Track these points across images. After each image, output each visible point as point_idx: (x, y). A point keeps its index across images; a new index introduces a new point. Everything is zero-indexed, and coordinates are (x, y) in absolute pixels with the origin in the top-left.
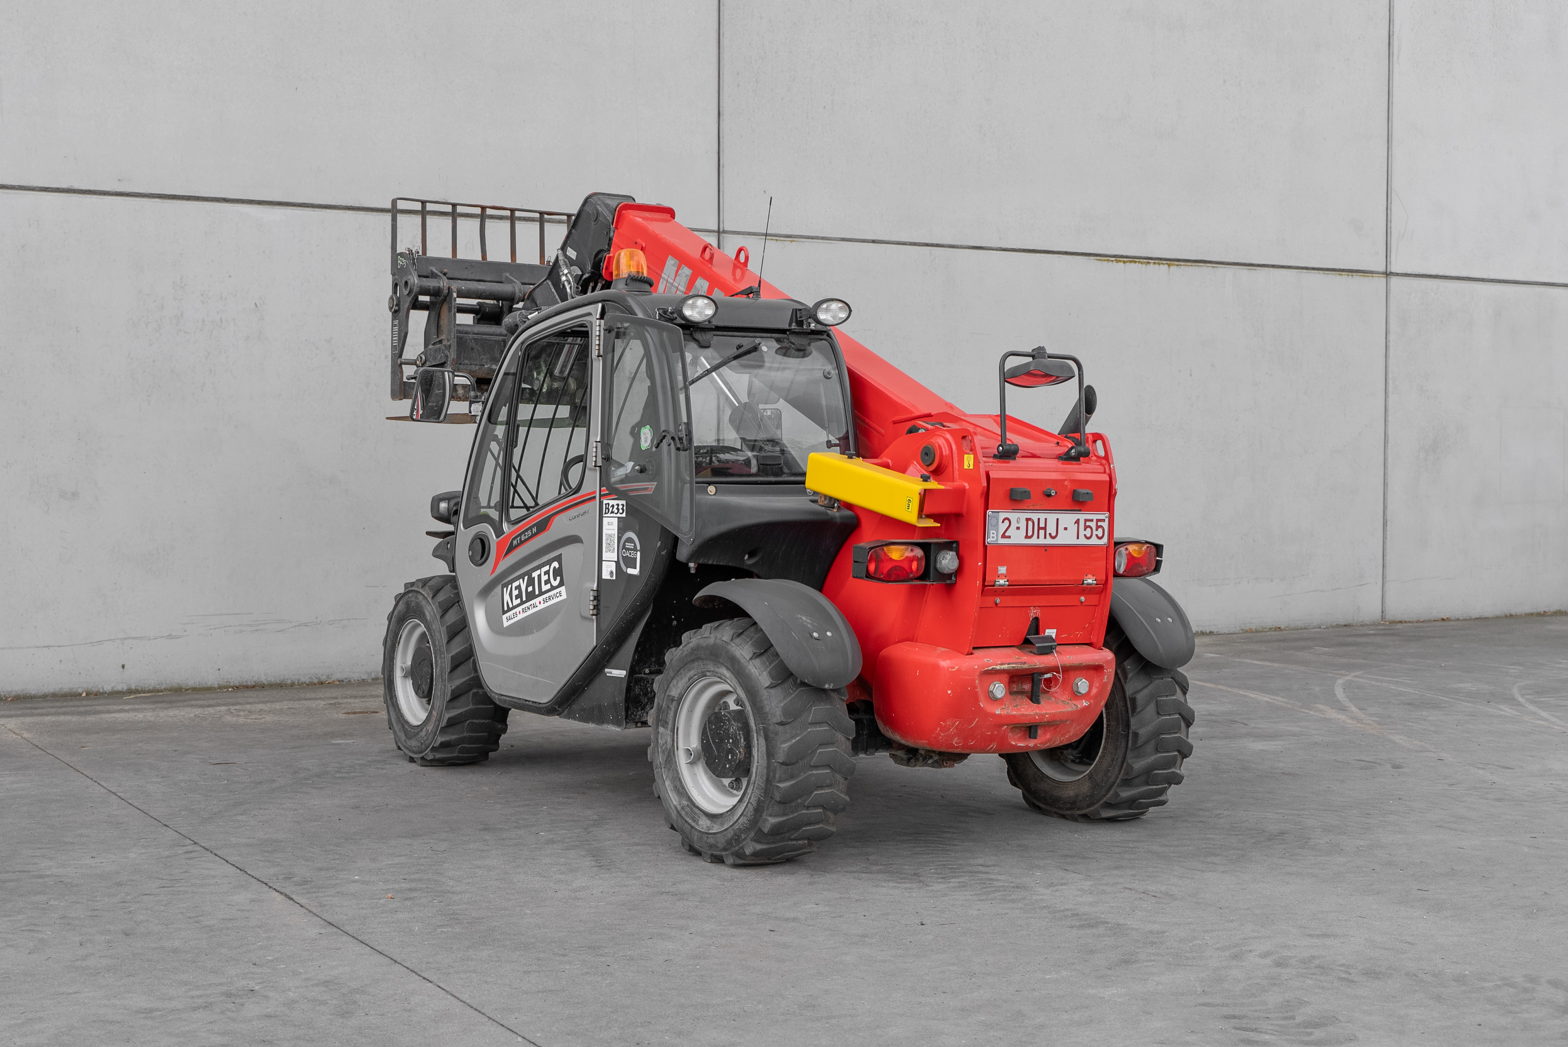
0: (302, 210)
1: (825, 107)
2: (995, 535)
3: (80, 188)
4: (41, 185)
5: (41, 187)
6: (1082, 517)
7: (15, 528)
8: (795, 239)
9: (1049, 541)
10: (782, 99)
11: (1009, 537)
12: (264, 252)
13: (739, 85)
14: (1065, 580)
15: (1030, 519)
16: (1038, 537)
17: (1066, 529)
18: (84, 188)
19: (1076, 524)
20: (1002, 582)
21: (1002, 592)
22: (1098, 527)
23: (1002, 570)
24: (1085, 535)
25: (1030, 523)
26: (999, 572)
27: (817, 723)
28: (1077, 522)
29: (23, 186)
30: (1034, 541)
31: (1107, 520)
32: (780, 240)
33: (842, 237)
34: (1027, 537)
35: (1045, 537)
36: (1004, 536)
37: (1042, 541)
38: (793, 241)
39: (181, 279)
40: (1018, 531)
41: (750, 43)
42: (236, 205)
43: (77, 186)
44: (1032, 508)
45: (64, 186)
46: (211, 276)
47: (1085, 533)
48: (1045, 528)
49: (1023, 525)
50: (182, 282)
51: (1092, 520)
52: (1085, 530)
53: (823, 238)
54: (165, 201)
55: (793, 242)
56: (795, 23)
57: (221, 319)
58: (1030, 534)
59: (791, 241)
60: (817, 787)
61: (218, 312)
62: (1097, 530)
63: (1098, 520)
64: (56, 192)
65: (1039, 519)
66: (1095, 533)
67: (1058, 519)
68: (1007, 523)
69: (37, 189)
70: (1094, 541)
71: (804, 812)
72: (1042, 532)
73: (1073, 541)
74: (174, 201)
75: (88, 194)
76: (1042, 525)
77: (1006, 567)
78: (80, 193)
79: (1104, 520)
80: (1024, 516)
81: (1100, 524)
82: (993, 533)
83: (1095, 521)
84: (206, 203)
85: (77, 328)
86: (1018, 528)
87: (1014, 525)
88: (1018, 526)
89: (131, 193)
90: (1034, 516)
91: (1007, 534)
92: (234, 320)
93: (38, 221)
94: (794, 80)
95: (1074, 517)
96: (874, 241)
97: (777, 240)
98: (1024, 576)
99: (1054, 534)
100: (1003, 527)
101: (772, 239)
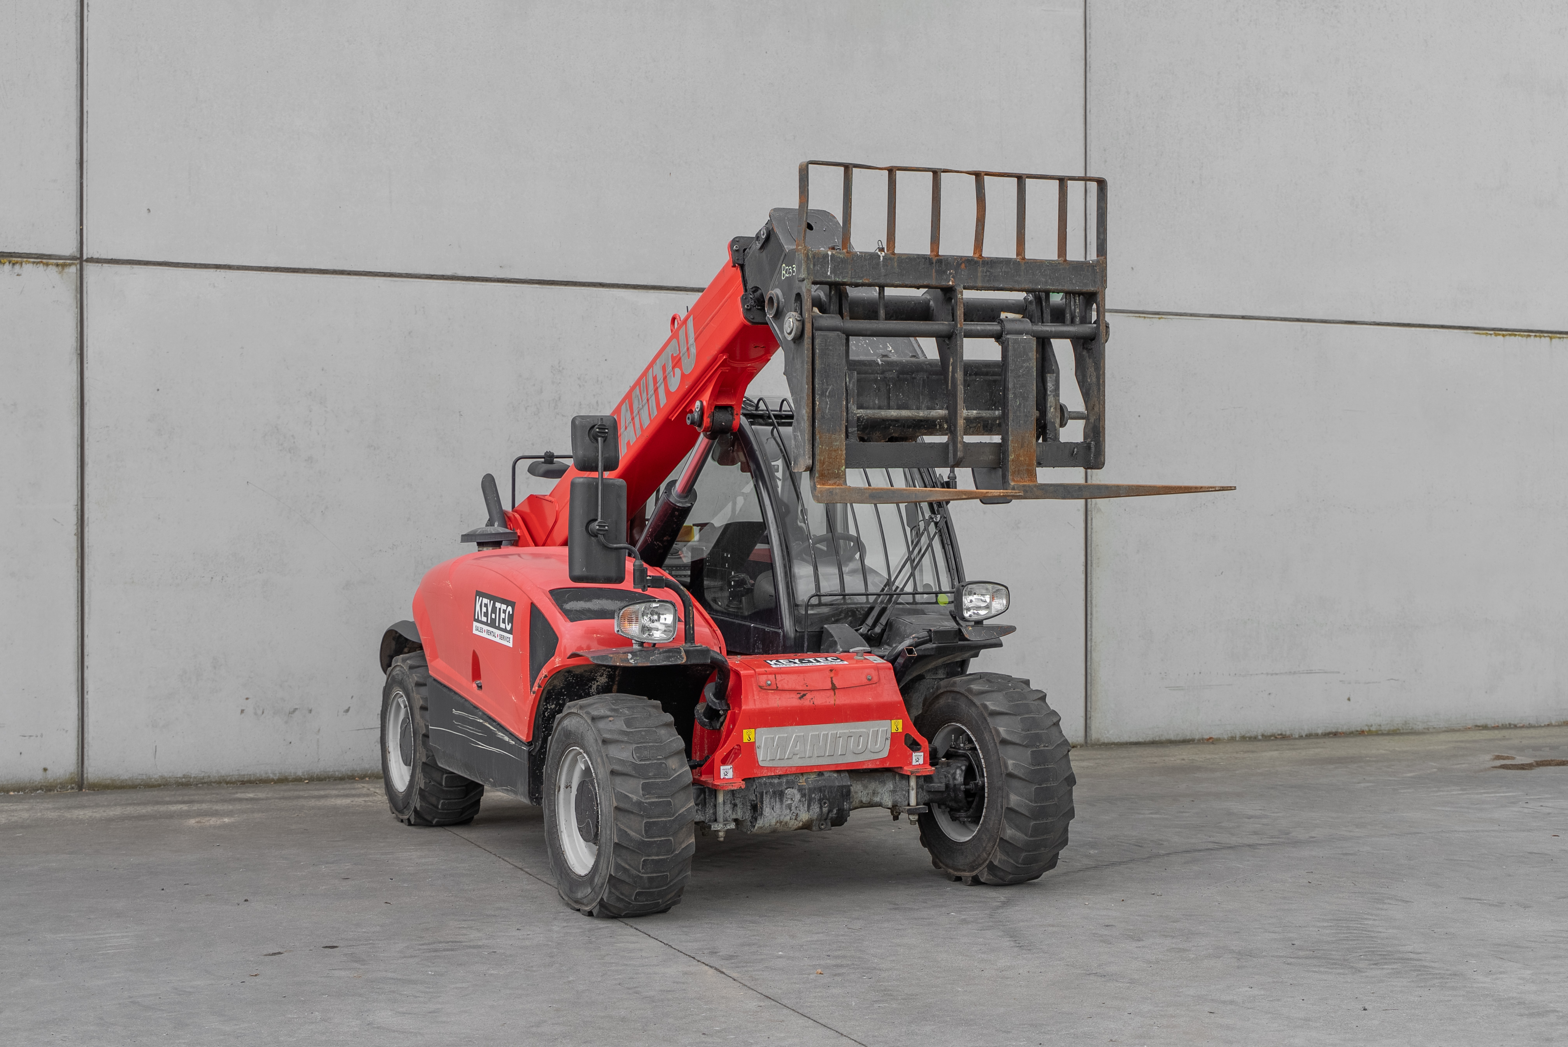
0: (676, 294)
1: (1193, 182)
3: (464, 275)
4: (427, 272)
5: (427, 275)
7: (400, 608)
8: (1163, 316)
10: (1150, 174)
12: (639, 335)
13: (1106, 161)
18: (467, 275)
29: (410, 274)
32: (1148, 317)
33: (1212, 313)
38: (1162, 318)
39: (559, 363)
41: (1117, 119)
42: (612, 290)
43: (460, 273)
45: (449, 273)
46: (588, 360)
50: (559, 366)
53: (1192, 315)
54: (544, 286)
55: (1162, 320)
56: (1162, 98)
57: (597, 402)
59: (1159, 318)
61: (594, 395)
64: (441, 279)
69: (423, 276)
74: (553, 287)
75: (471, 281)
78: (464, 280)
84: (583, 288)
85: (460, 412)
89: (512, 279)
92: (610, 402)
93: (423, 307)
94: (1161, 155)
96: (1243, 317)
97: (1145, 317)
101: (1140, 317)
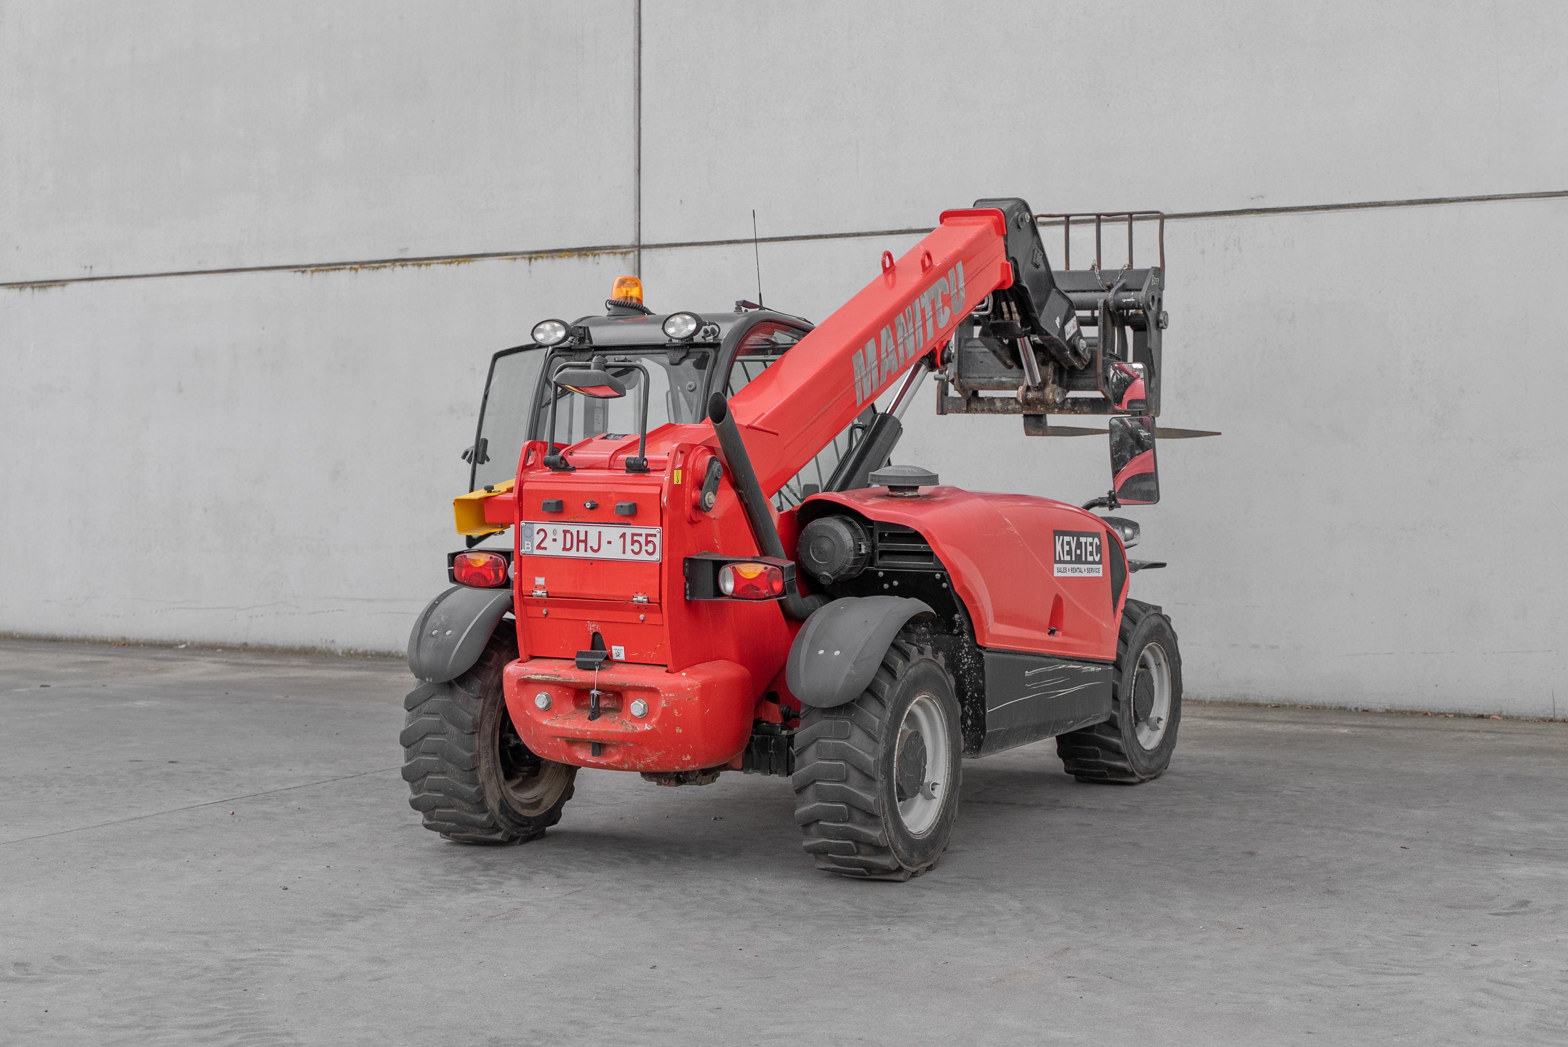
2: (529, 546)
6: (629, 531)
9: (590, 554)
11: (545, 548)
14: (613, 596)
15: (568, 531)
16: (578, 550)
17: (609, 542)
19: (622, 539)
20: (539, 592)
21: (539, 602)
22: (647, 542)
23: (540, 581)
24: (632, 550)
25: (568, 536)
26: (537, 583)
27: (430, 713)
28: (623, 536)
30: (573, 553)
31: (658, 535)
34: (564, 549)
35: (586, 550)
36: (539, 547)
37: (582, 554)
40: (554, 542)
44: (572, 520)
47: (633, 547)
48: (585, 541)
49: (560, 537)
51: (641, 535)
52: (632, 544)
58: (568, 546)
60: (428, 772)
62: (646, 545)
63: (647, 535)
65: (578, 532)
66: (644, 548)
67: (600, 532)
68: (542, 534)
70: (643, 556)
71: (426, 794)
72: (582, 545)
73: (619, 555)
76: (582, 537)
77: (544, 578)
79: (655, 535)
80: (560, 528)
81: (650, 539)
82: (528, 544)
83: (644, 536)
86: (555, 540)
87: (550, 537)
88: (555, 538)
90: (574, 529)
91: (542, 545)
95: (620, 530)
98: (565, 588)
99: (596, 548)
100: (538, 539)
